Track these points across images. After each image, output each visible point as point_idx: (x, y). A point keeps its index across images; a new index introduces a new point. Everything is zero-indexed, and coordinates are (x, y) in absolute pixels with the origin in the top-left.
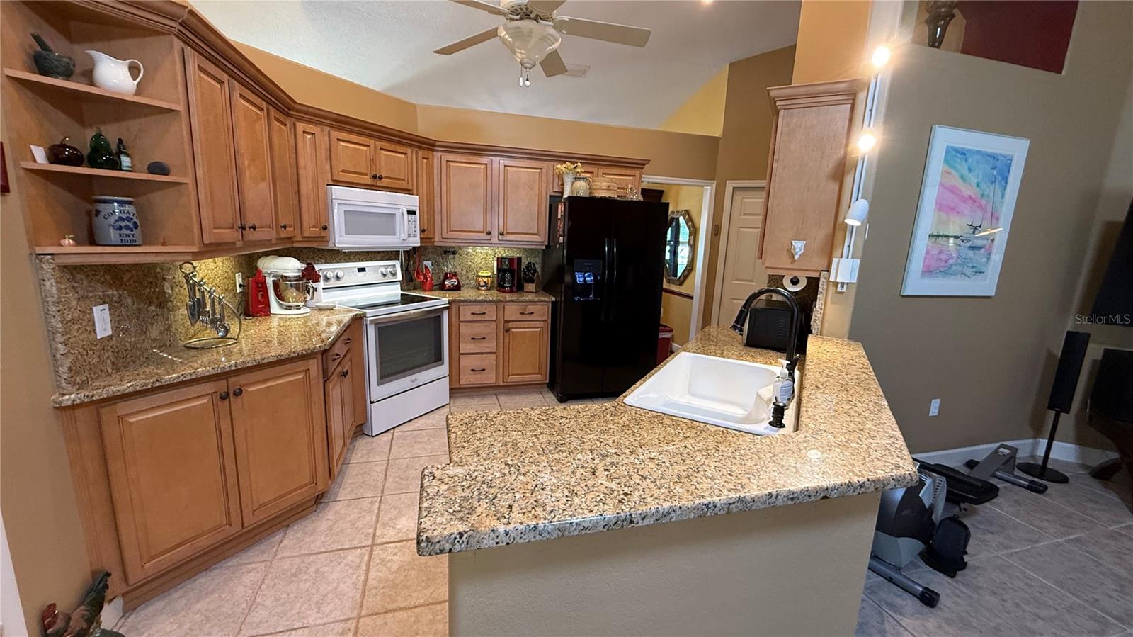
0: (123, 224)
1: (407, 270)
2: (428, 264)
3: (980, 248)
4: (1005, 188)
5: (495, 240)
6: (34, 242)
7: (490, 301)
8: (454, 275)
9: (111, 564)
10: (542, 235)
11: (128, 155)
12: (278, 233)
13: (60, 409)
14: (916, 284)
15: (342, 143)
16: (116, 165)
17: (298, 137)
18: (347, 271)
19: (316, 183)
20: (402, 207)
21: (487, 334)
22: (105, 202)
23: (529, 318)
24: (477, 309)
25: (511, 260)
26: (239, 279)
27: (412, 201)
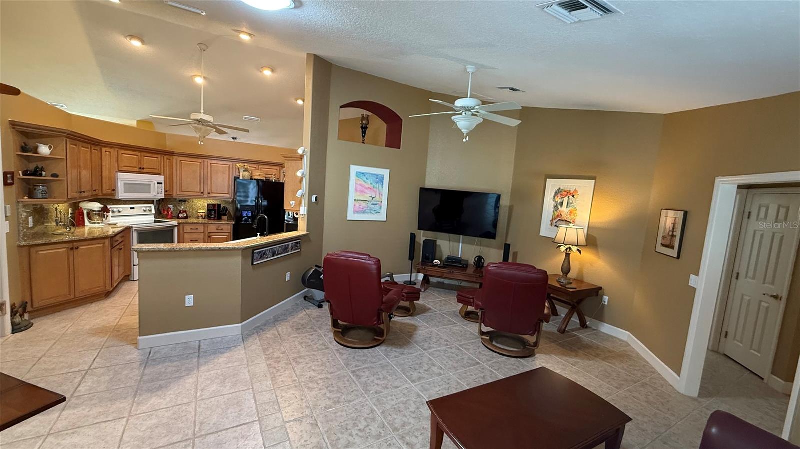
0: (43, 192)
1: (158, 209)
2: (171, 206)
3: (376, 204)
4: (383, 185)
5: (206, 196)
6: (17, 198)
7: (200, 223)
8: (185, 212)
9: (28, 300)
10: (231, 194)
11: (44, 171)
12: (92, 193)
13: (20, 246)
14: (351, 216)
15: (124, 155)
16: (41, 175)
17: (103, 153)
18: (125, 208)
19: (110, 172)
20: (154, 181)
21: (199, 238)
22: (38, 186)
23: (221, 231)
24: (193, 227)
25: (214, 205)
26: (70, 211)
27: (161, 178)
